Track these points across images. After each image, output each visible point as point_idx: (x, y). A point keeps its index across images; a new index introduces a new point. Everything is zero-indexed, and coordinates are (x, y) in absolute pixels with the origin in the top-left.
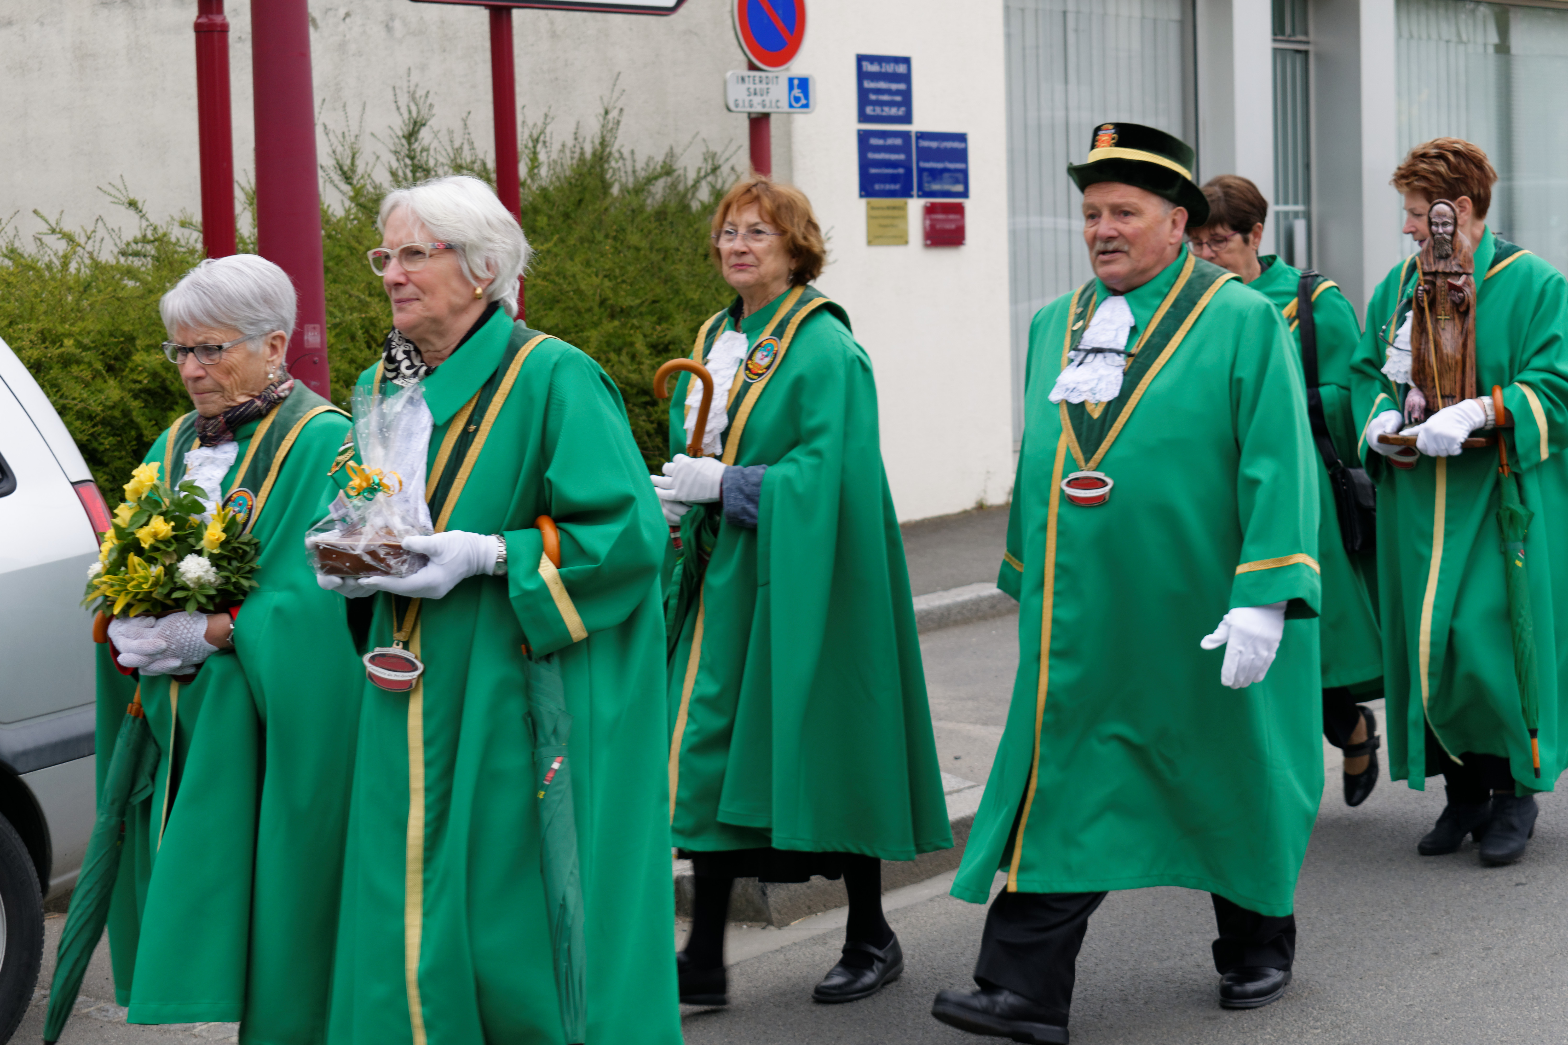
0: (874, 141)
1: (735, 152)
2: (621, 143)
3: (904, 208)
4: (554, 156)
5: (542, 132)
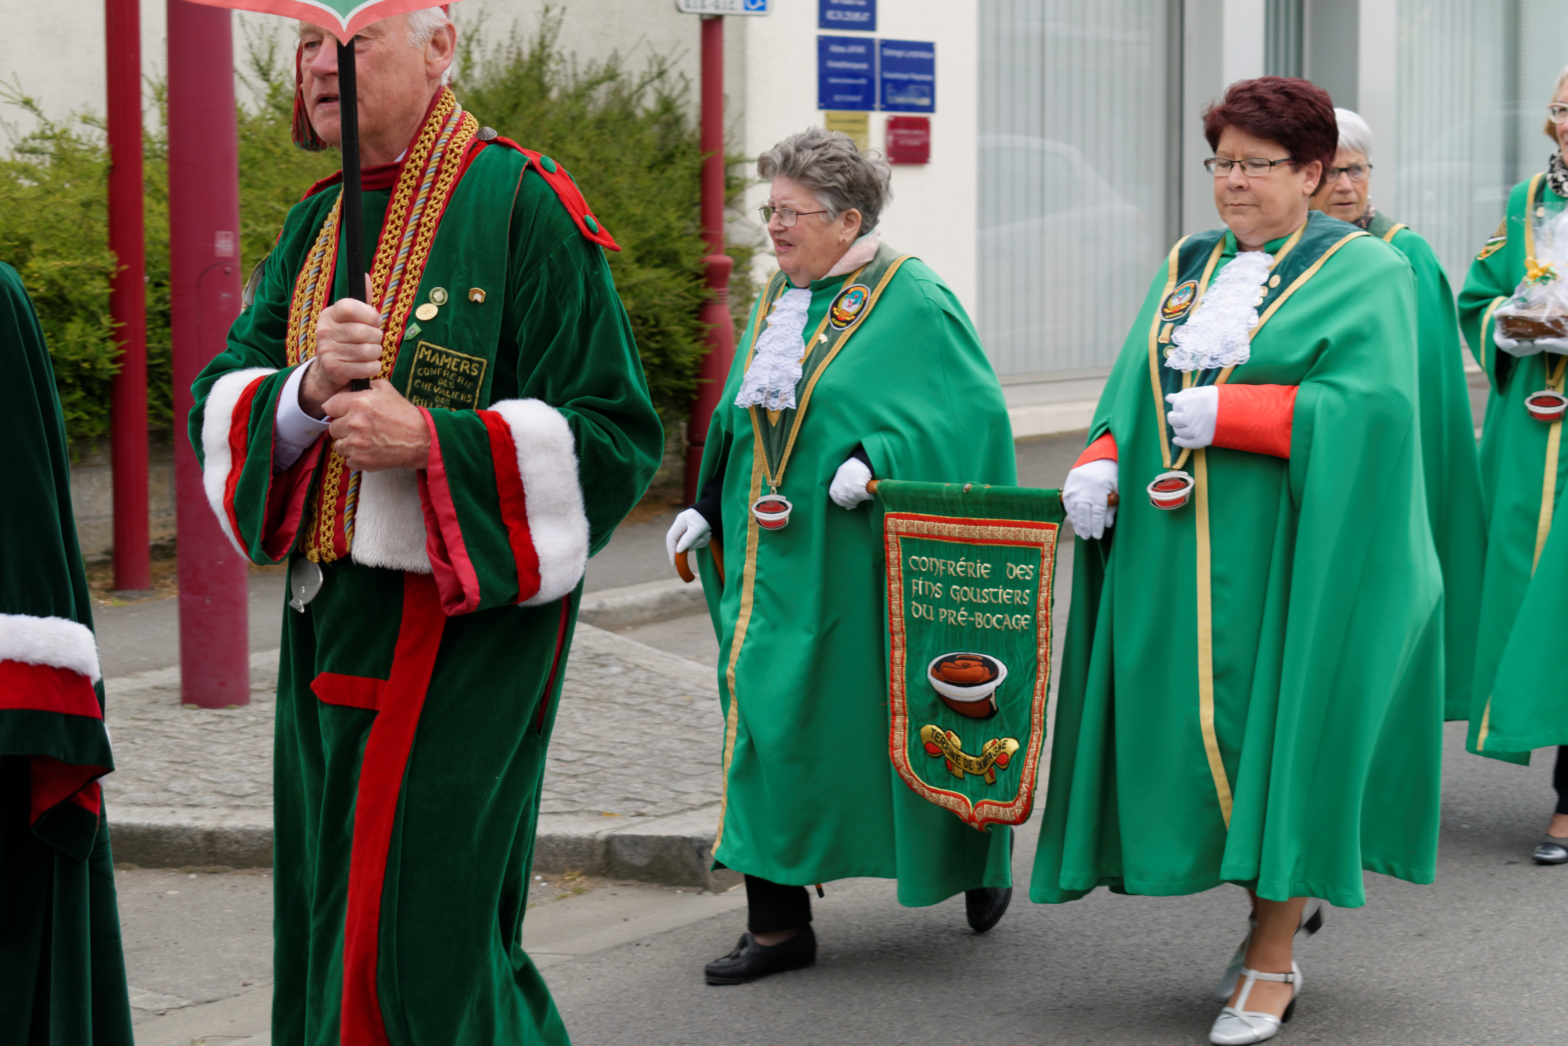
0: (835, 49)
1: (682, 56)
2: (561, 45)
3: (864, 122)
4: (489, 56)
5: (477, 30)
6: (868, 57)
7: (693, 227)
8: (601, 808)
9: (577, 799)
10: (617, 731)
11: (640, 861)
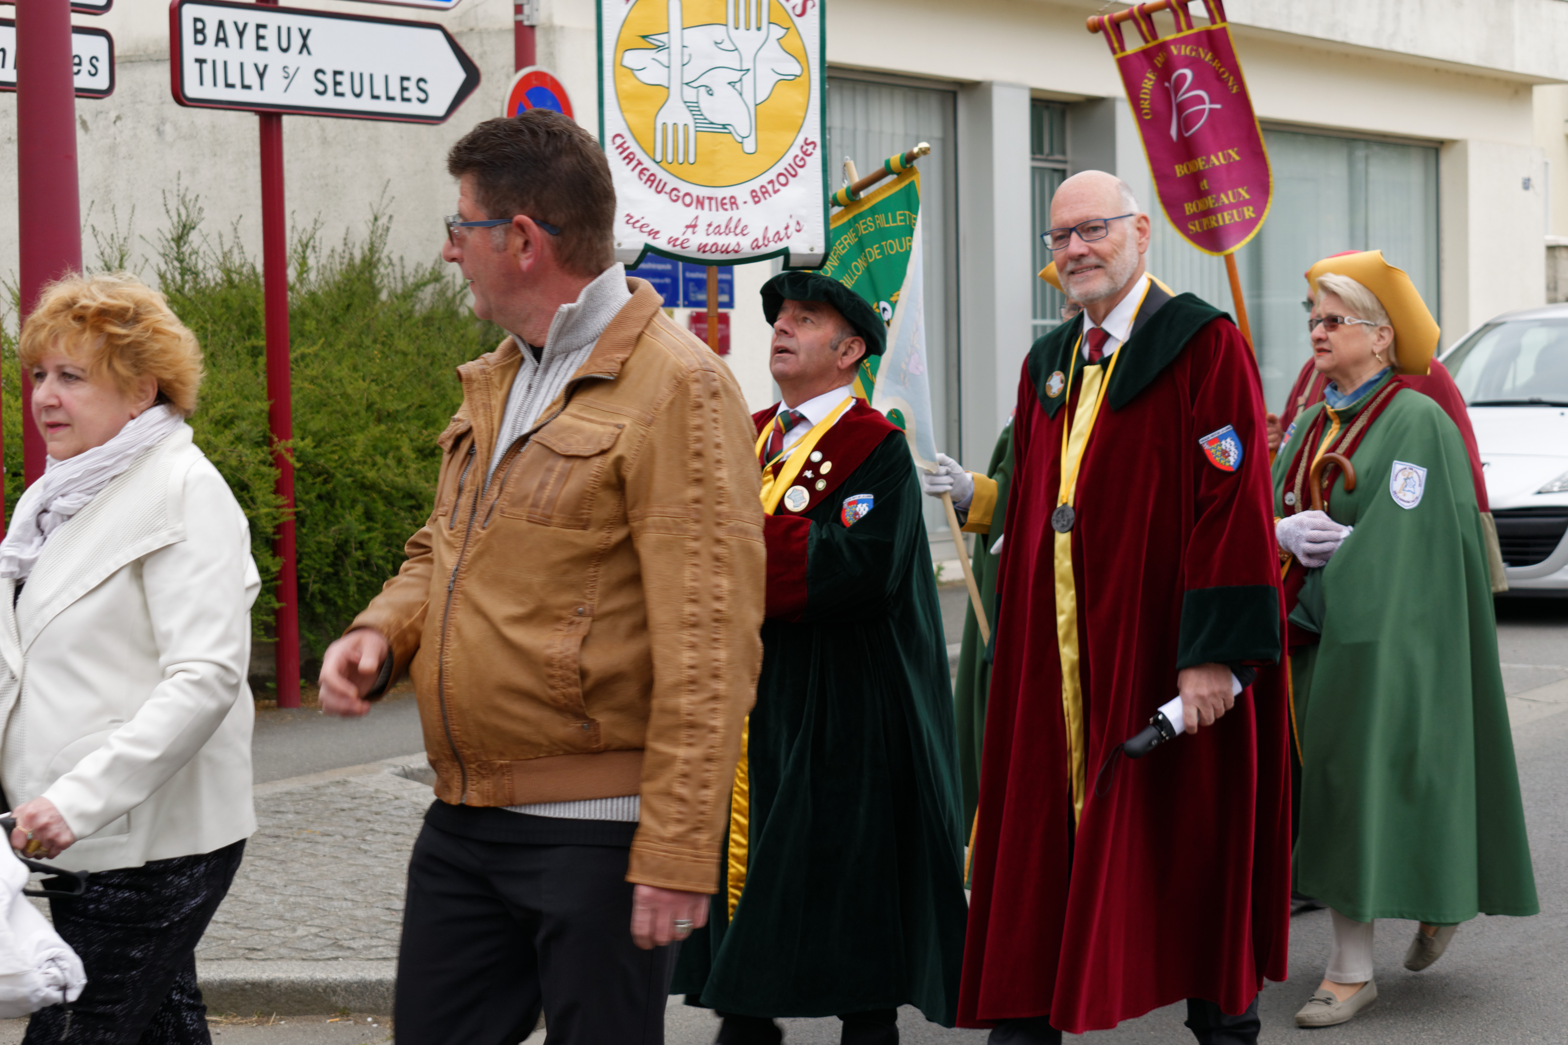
2: (391, 249)
4: (323, 261)
5: (312, 237)
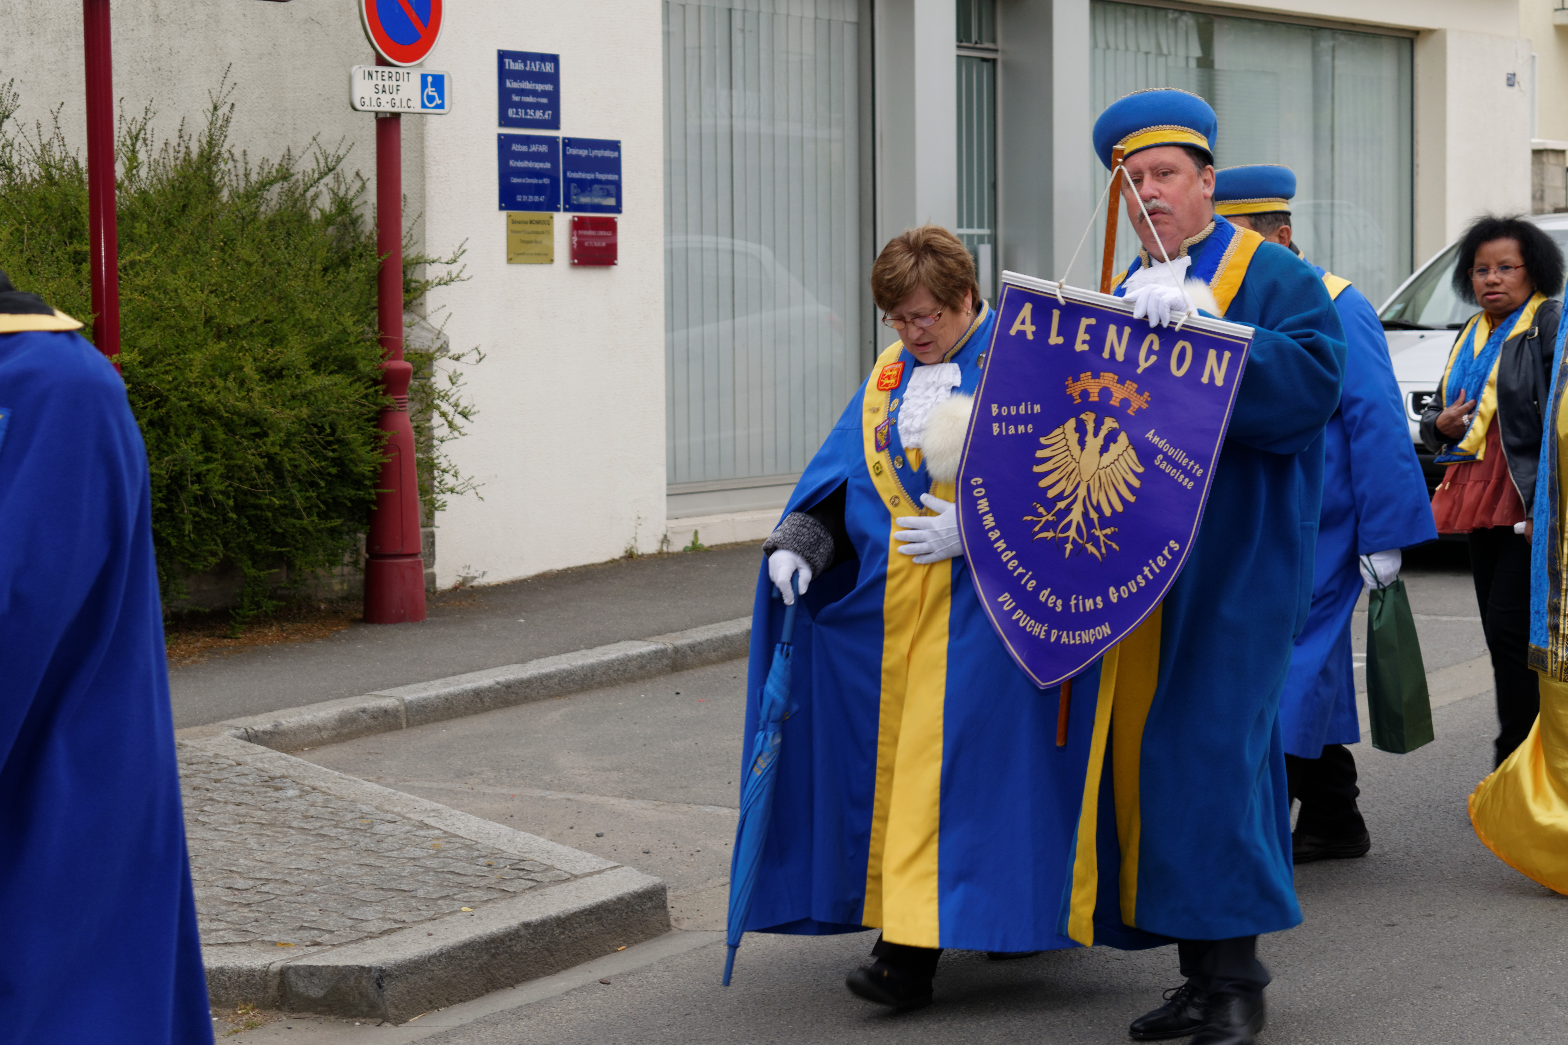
0: (516, 147)
2: (232, 143)
3: (549, 222)
4: (155, 155)
5: (143, 128)
6: (552, 156)
7: (371, 333)
8: (275, 938)
9: (249, 929)
10: (293, 857)
11: (316, 992)
